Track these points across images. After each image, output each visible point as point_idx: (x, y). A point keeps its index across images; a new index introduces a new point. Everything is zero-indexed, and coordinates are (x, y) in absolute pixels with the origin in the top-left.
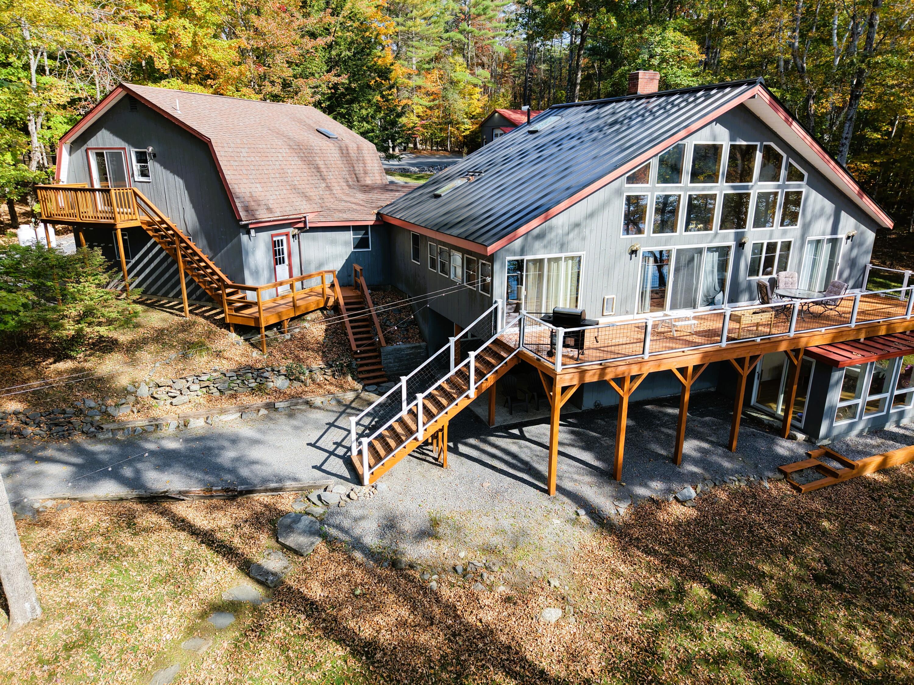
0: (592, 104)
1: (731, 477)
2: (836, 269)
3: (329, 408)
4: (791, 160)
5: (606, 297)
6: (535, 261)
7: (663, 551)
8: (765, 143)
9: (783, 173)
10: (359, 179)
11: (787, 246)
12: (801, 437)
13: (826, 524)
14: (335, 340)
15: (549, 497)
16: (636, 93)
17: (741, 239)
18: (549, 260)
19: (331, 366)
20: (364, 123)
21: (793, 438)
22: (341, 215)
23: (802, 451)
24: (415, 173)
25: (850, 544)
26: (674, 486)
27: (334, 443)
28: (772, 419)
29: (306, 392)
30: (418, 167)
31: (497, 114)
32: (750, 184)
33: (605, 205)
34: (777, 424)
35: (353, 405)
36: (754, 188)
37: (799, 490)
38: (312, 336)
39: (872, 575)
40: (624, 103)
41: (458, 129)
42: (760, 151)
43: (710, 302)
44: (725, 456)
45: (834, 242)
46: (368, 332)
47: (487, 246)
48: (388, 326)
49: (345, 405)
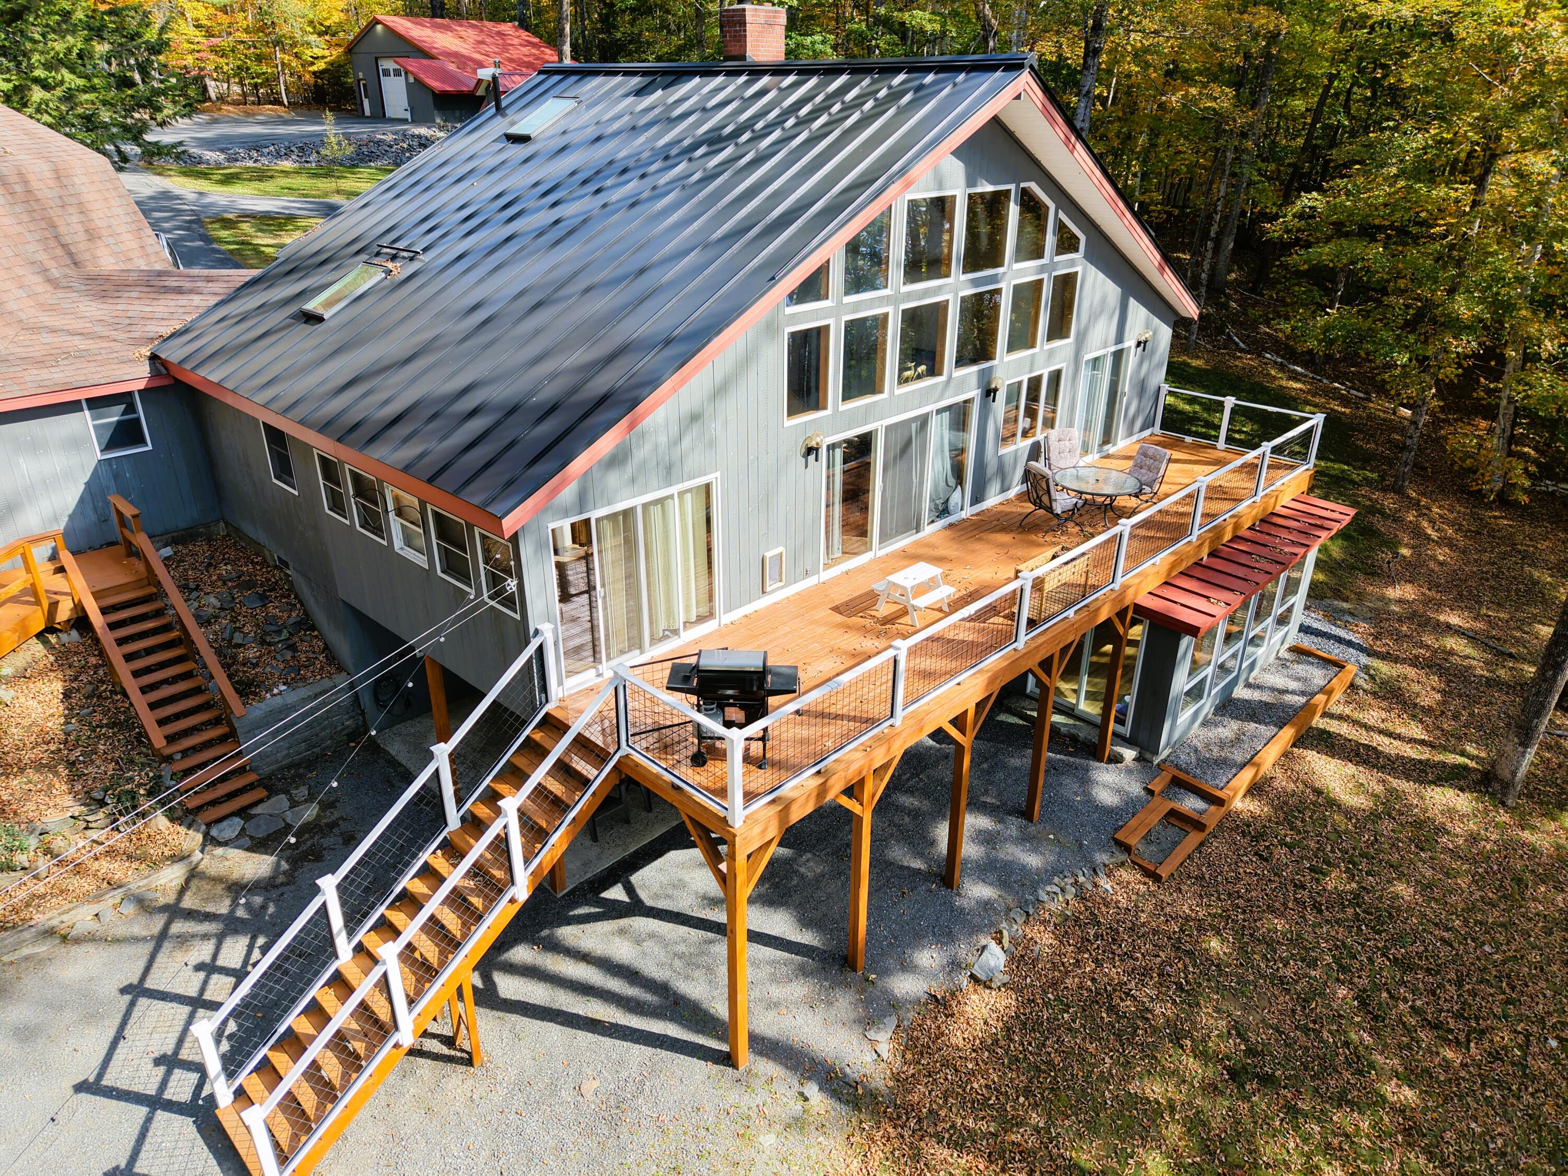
0: (645, 74)
1: (1048, 888)
2: (1121, 402)
3: (121, 931)
4: (1062, 215)
5: (768, 555)
6: (613, 517)
7: (983, 1126)
8: (1023, 185)
9: (1050, 240)
10: (79, 258)
11: (1056, 377)
12: (1129, 754)
13: (1214, 944)
14: (98, 716)
15: (737, 1074)
16: (743, 57)
17: (989, 383)
18: (645, 506)
19: (102, 803)
20: (64, 71)
21: (1116, 759)
22: (44, 374)
23: (1135, 788)
24: (218, 166)
25: (1262, 976)
26: (963, 950)
27: (158, 1062)
28: (1071, 722)
29: (42, 897)
30: (222, 151)
31: (379, 27)
32: (1000, 270)
33: (747, 361)
34: (1084, 733)
35: (188, 902)
36: (1007, 277)
37: (1157, 878)
38: (26, 722)
39: (1306, 1030)
40: (720, 79)
41: (297, 56)
42: (1016, 203)
43: (943, 511)
44: (1025, 839)
45: (1118, 356)
46: (188, 675)
47: (501, 518)
48: (239, 646)
49: (165, 908)
